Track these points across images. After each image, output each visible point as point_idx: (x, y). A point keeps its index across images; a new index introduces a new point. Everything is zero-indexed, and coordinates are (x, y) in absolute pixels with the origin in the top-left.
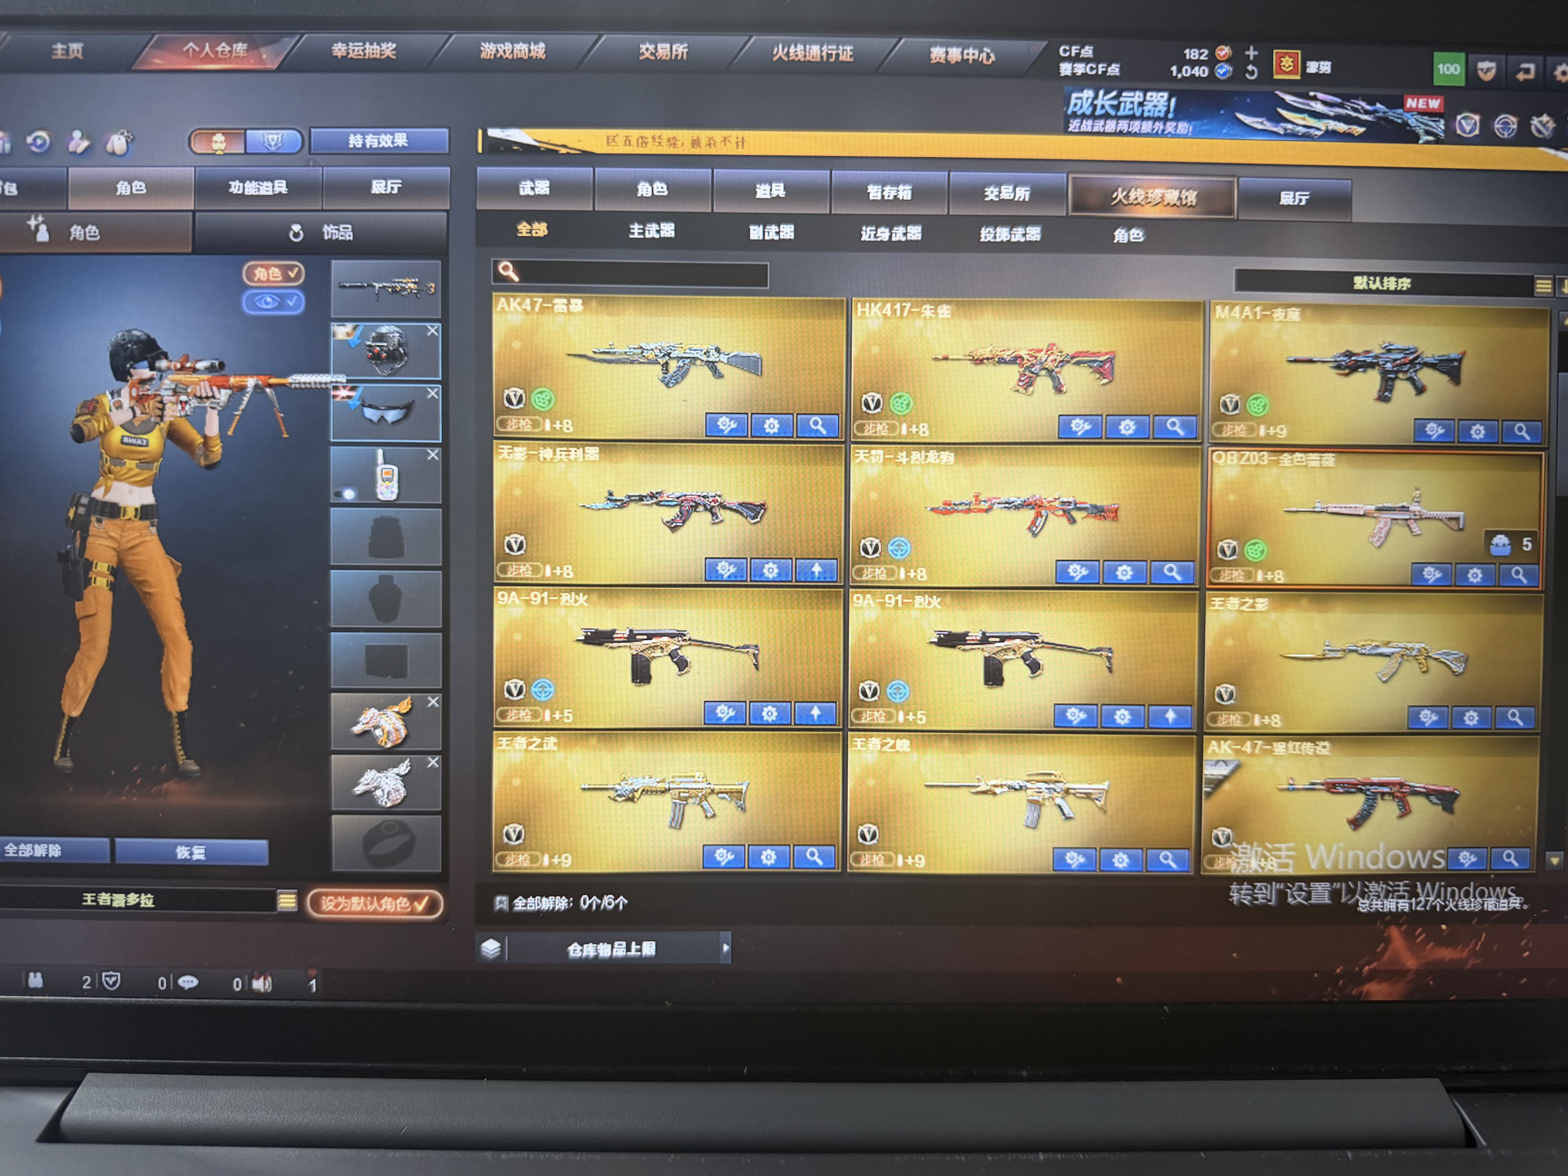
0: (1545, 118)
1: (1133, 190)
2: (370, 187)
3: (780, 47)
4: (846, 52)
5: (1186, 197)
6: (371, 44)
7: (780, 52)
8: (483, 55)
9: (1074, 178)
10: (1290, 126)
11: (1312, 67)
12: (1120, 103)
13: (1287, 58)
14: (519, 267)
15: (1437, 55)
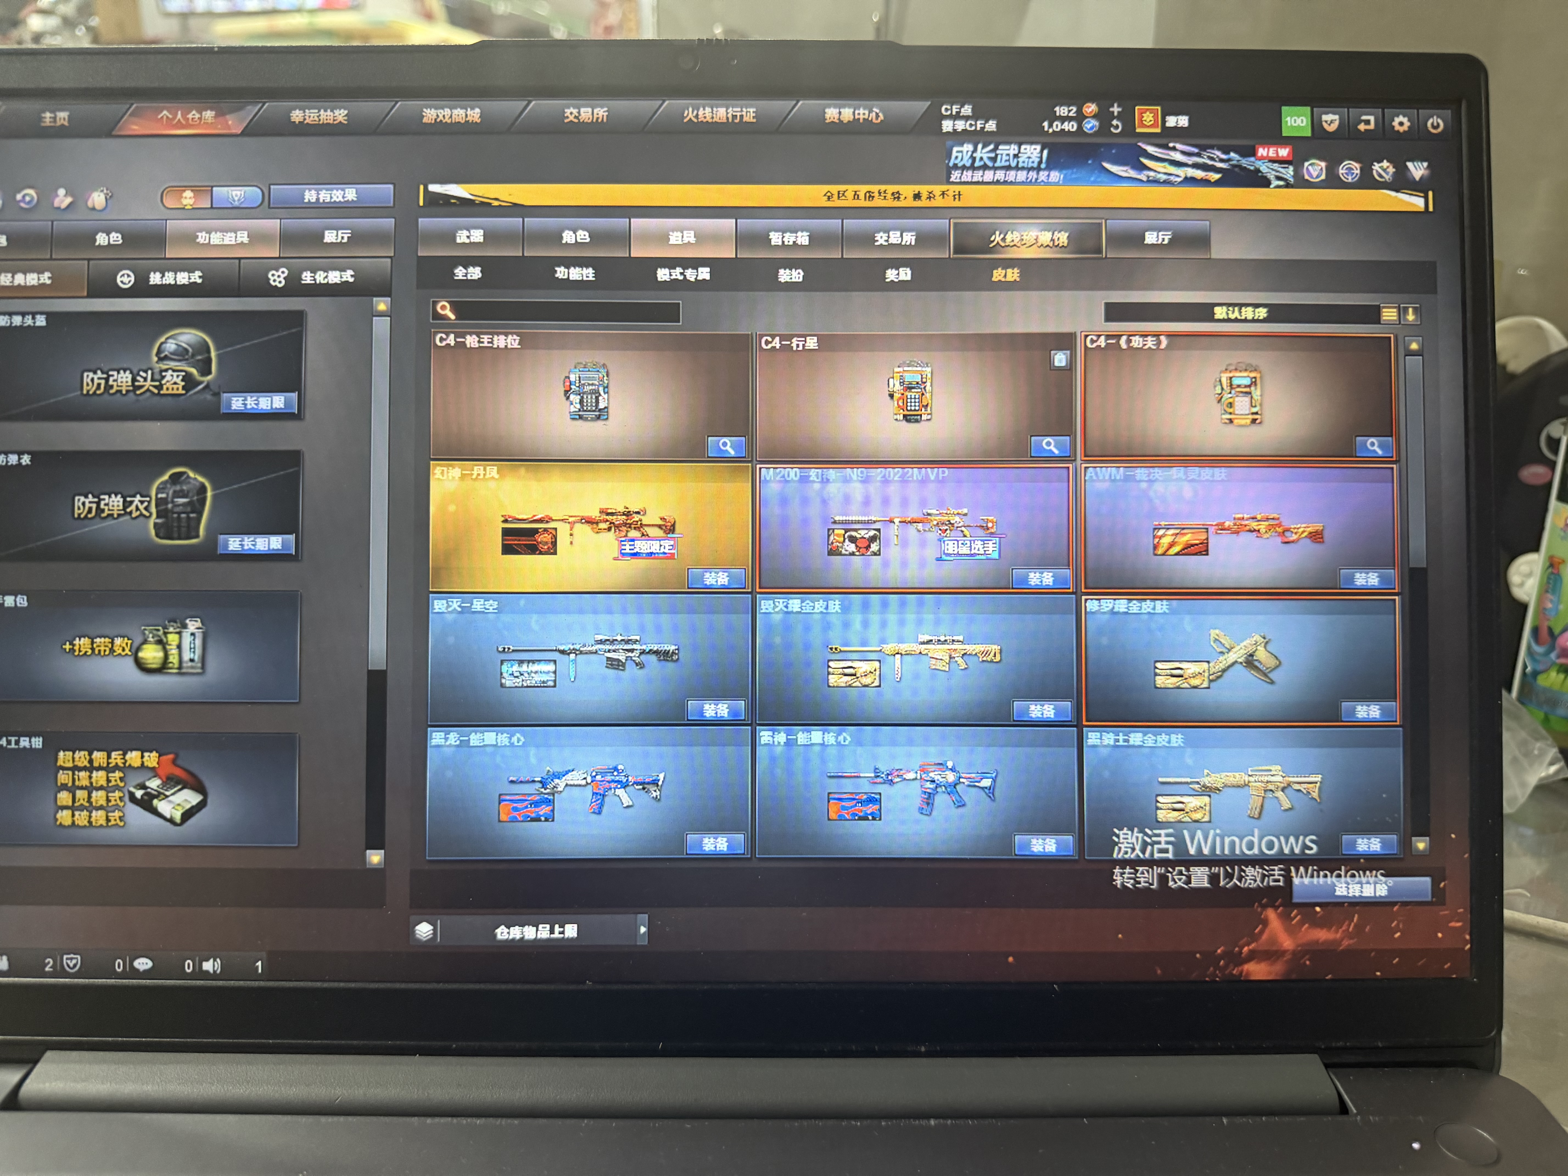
0: (1385, 164)
1: (1009, 233)
2: (323, 237)
3: (690, 109)
4: (749, 113)
5: (1059, 239)
6: (325, 111)
7: (690, 114)
8: (425, 120)
9: (955, 224)
10: (1152, 174)
11: (1171, 121)
12: (997, 155)
13: (1148, 113)
14: (455, 307)
15: (1284, 109)
